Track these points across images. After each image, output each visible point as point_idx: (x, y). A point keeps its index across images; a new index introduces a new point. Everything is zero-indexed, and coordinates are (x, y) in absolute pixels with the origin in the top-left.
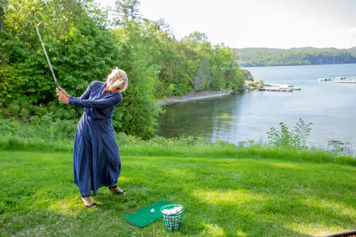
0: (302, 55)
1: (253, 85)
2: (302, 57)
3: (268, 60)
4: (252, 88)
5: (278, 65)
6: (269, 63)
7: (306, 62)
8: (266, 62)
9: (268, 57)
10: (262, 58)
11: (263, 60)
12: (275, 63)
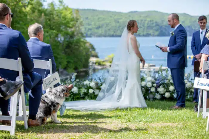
0: (146, 22)
1: (99, 64)
2: (146, 25)
3: (99, 27)
4: (100, 67)
5: (113, 36)
6: (100, 31)
7: (151, 32)
8: (96, 31)
9: (98, 24)
10: (89, 25)
11: (90, 27)
12: (108, 33)
